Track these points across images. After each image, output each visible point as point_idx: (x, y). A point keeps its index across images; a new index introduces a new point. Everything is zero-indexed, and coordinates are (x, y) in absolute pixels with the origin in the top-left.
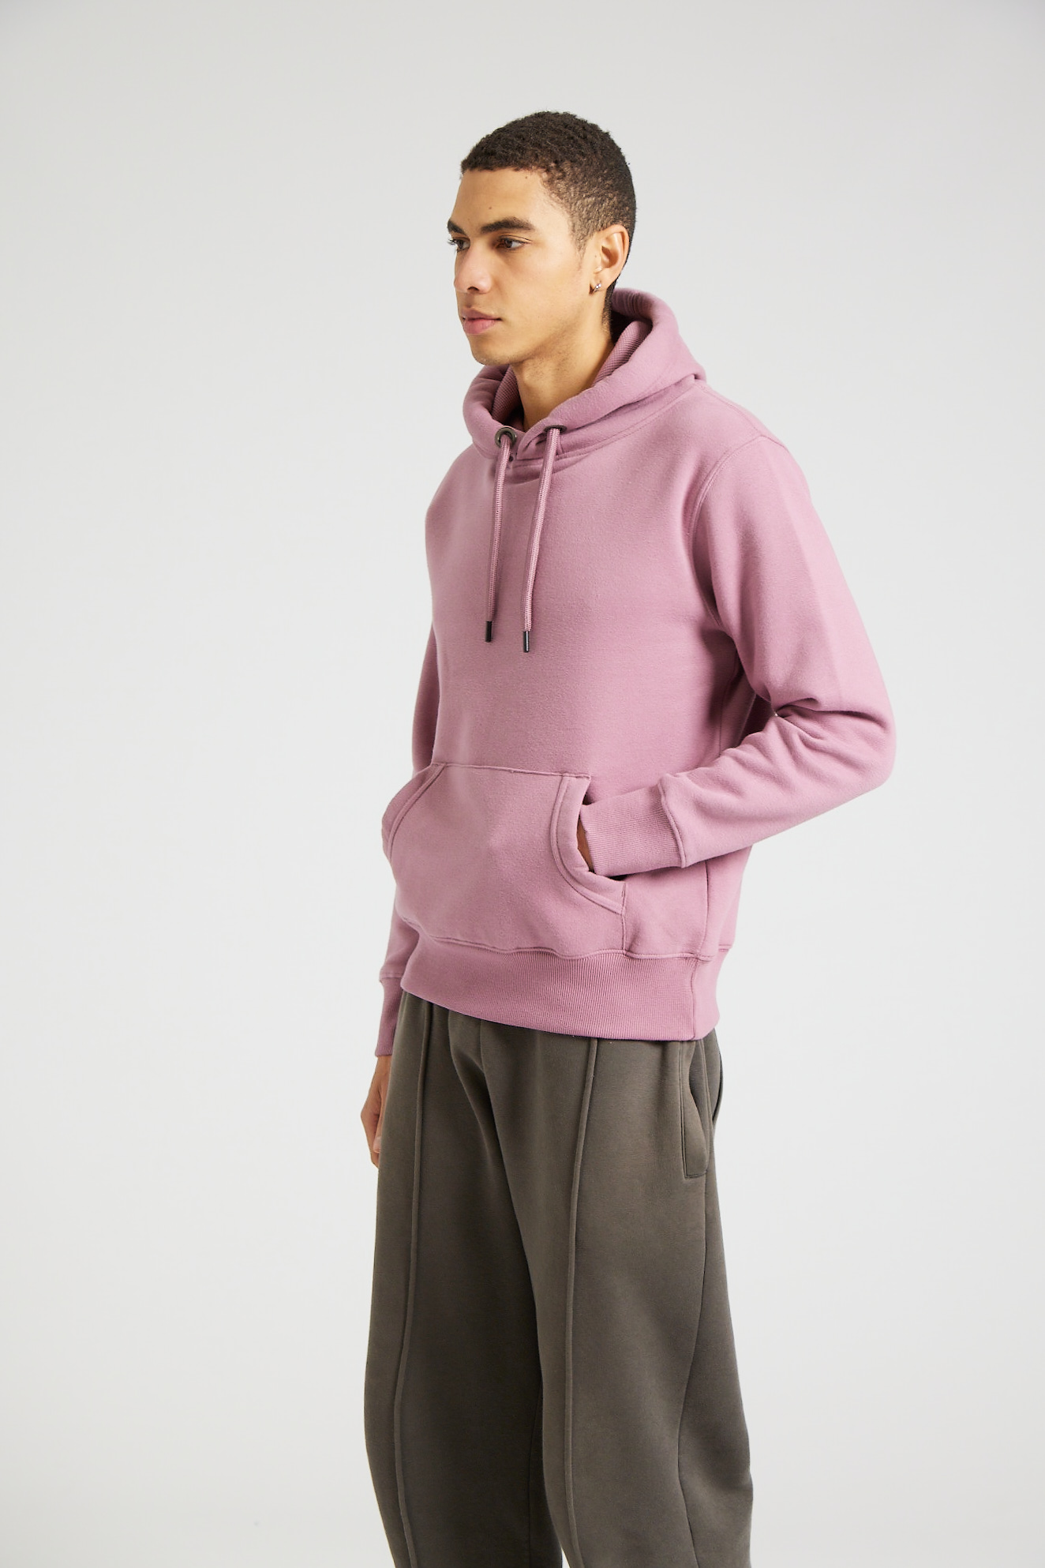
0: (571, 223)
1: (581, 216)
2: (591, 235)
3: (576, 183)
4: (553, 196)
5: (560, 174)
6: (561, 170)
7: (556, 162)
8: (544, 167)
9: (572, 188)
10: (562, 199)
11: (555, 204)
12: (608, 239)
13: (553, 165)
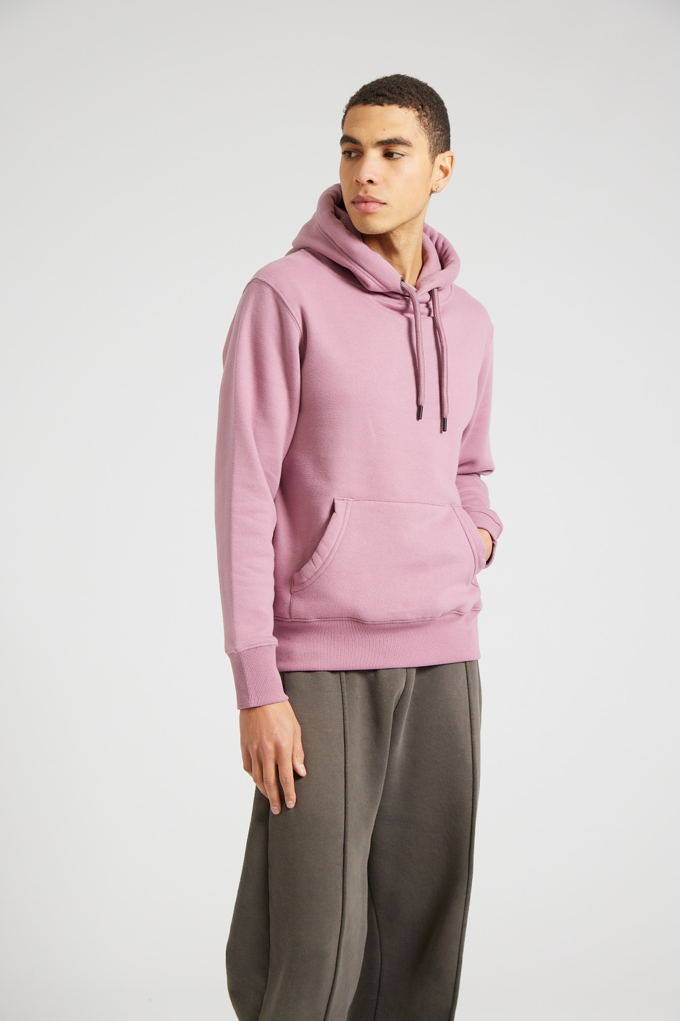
0: (429, 147)
1: (434, 142)
2: (437, 155)
3: (433, 120)
4: (422, 127)
5: (425, 113)
6: (425, 111)
7: (422, 105)
8: (415, 108)
9: (431, 124)
10: (426, 129)
11: (422, 132)
12: (444, 159)
13: (420, 107)
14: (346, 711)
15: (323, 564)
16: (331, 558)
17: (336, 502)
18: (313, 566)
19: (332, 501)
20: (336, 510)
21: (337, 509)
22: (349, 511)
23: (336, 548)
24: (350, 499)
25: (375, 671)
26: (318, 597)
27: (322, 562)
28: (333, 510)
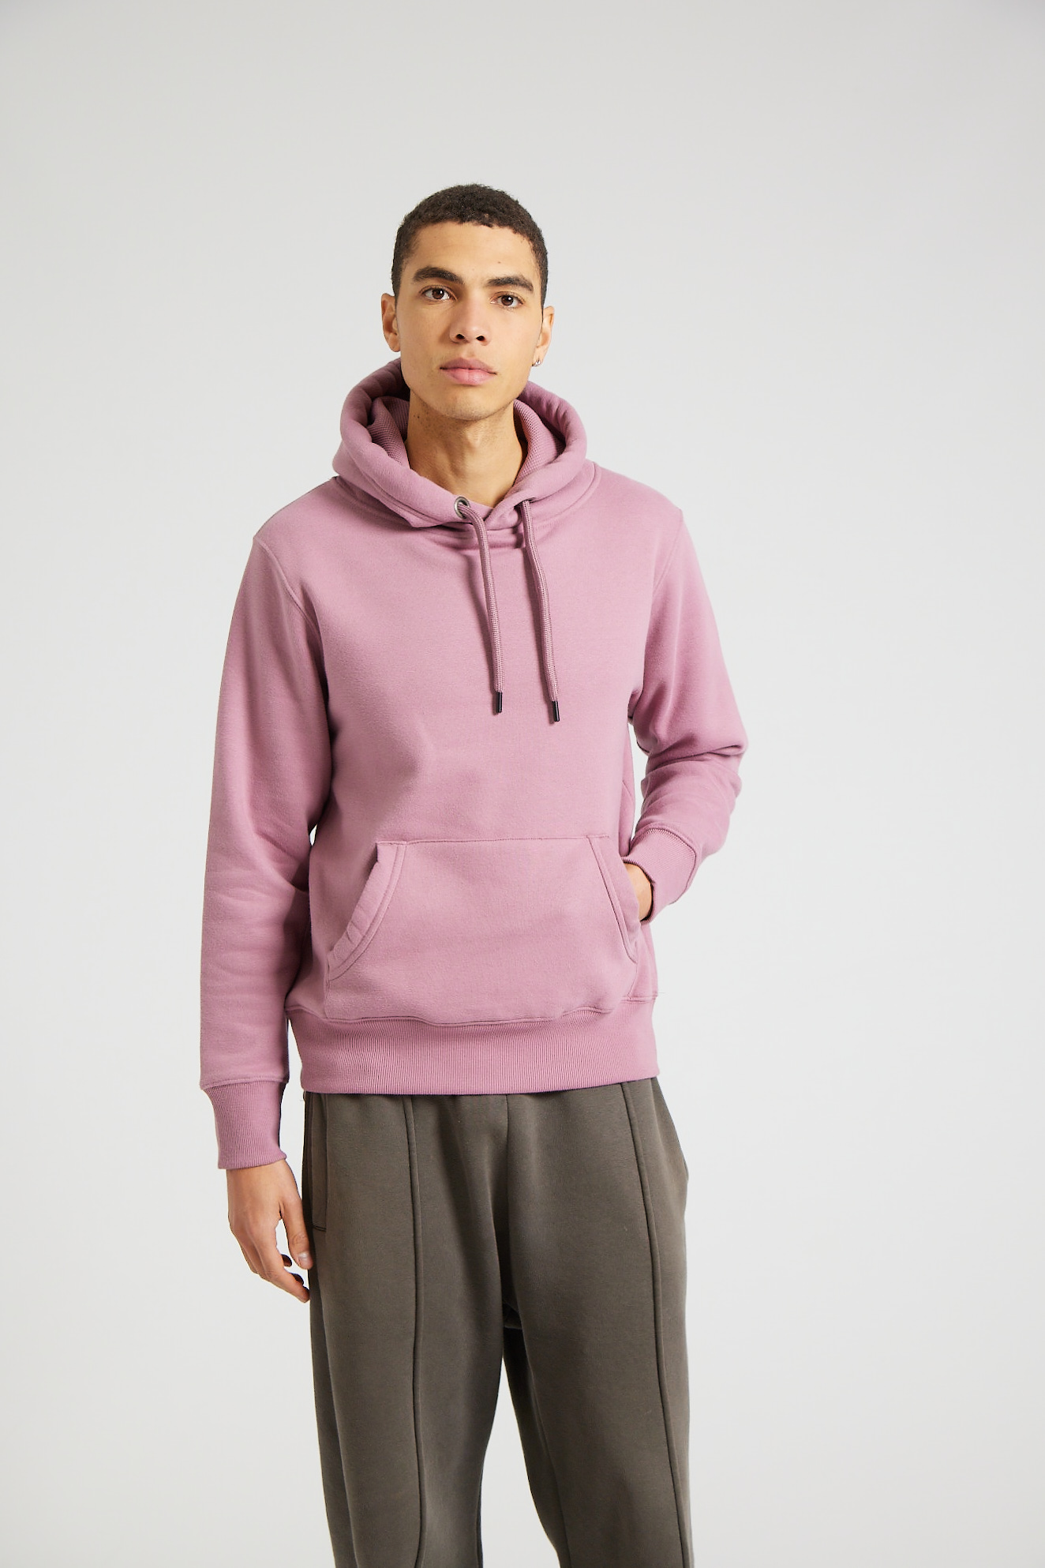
14: (415, 1154)
15: (362, 940)
16: (374, 931)
17: (379, 847)
18: (349, 942)
19: (374, 846)
20: (378, 859)
21: (380, 857)
22: (401, 859)
23: (381, 916)
24: (403, 842)
25: (454, 1098)
26: (360, 987)
27: (361, 937)
28: (374, 859)
